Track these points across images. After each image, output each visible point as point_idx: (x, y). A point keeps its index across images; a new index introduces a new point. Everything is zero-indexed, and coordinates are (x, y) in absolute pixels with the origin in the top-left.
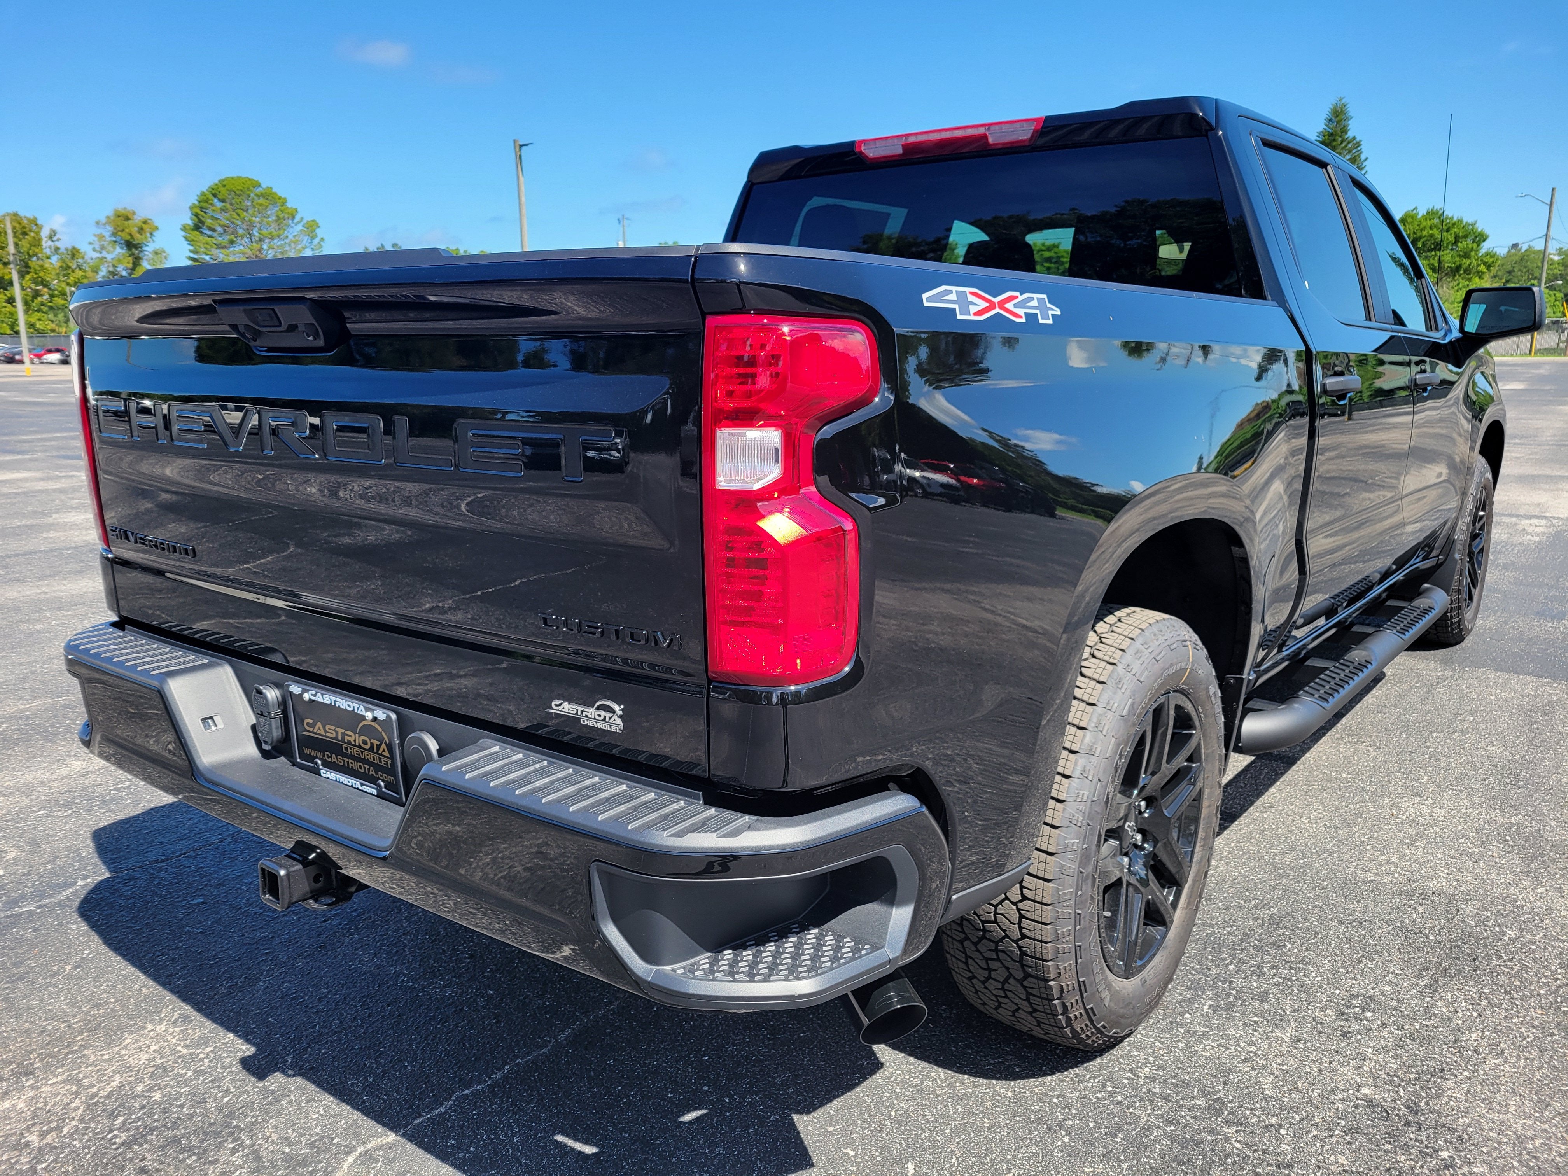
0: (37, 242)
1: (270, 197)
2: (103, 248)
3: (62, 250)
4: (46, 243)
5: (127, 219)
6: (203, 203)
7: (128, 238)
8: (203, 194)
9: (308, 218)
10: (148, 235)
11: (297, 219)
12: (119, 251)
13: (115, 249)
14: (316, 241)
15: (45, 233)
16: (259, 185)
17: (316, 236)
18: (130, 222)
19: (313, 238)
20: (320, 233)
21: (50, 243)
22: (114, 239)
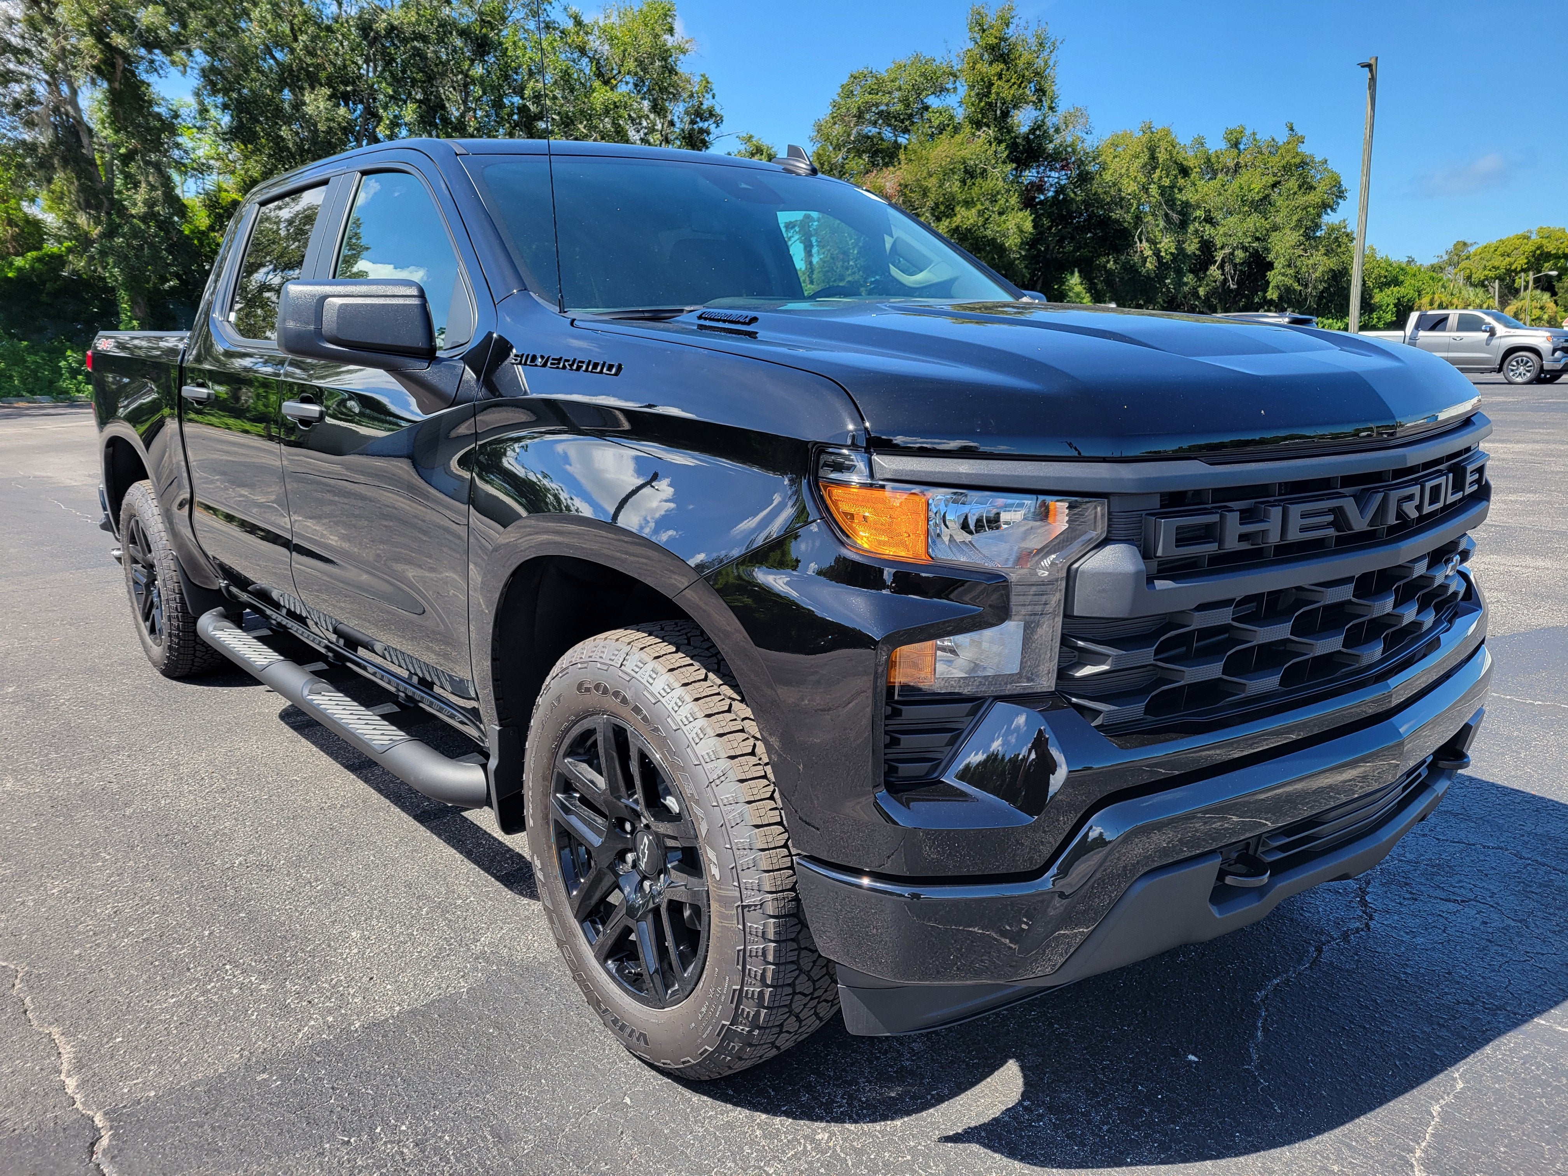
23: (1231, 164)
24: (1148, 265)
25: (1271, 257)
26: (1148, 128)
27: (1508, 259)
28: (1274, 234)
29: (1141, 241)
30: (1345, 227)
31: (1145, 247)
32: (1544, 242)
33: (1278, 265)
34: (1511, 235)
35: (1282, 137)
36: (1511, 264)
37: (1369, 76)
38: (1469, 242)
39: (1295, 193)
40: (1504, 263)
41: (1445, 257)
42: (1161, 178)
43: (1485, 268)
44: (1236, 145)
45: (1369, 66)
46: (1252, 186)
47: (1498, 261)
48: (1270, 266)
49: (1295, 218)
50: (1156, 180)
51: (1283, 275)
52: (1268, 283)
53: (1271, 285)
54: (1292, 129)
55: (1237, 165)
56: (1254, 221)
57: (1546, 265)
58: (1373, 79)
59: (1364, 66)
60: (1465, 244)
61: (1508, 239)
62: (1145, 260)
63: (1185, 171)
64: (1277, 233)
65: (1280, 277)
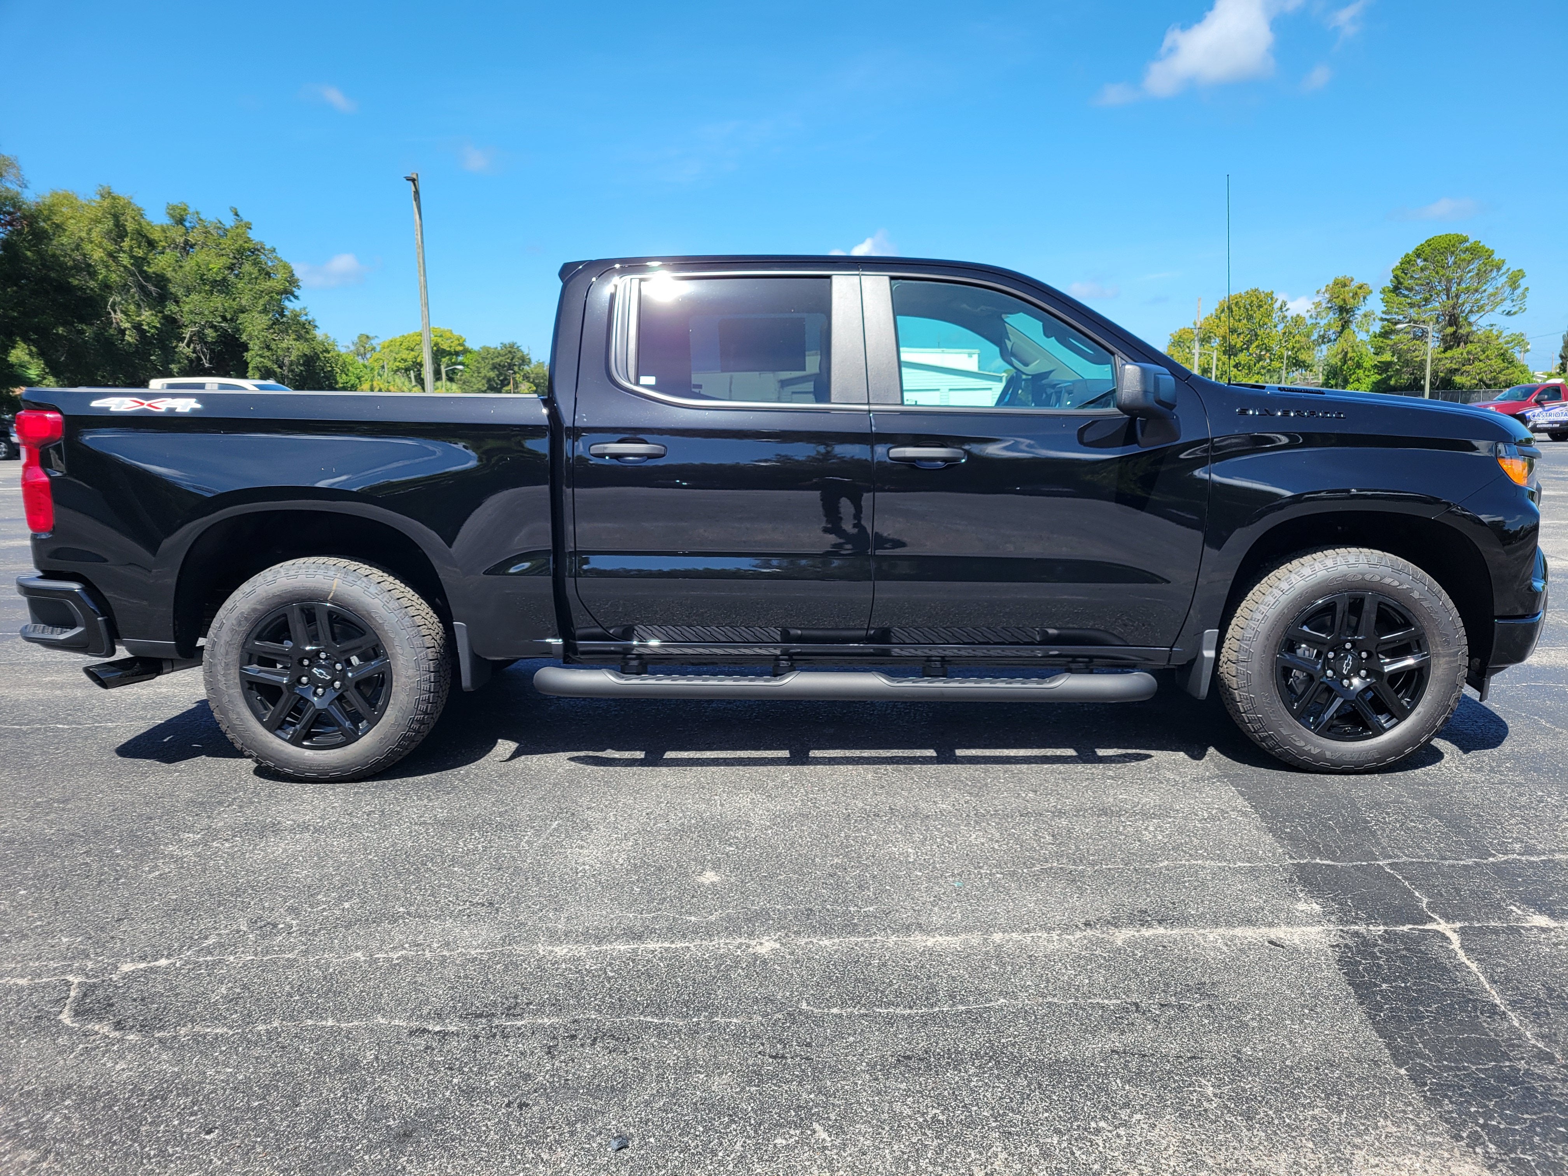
0: (1269, 315)
1: (1475, 251)
2: (1318, 314)
3: (1289, 318)
4: (1276, 316)
5: (1345, 285)
6: (1407, 263)
7: (1341, 303)
8: (1407, 255)
9: (1515, 268)
10: (1362, 299)
11: (1504, 269)
12: (1332, 316)
13: (1328, 314)
14: (1519, 291)
15: (1277, 305)
16: (1466, 241)
17: (1519, 286)
18: (1347, 288)
19: (1515, 289)
20: (1524, 283)
21: (1279, 313)
22: (1330, 305)
23: (180, 240)
24: (127, 338)
25: (244, 338)
26: (107, 194)
27: (413, 353)
28: (242, 316)
29: (115, 311)
30: (306, 315)
31: (118, 317)
32: (439, 340)
33: (255, 346)
34: (411, 332)
35: (229, 221)
36: (416, 358)
37: (413, 189)
38: (371, 335)
39: (256, 278)
40: (410, 356)
41: (352, 348)
42: (131, 248)
43: (395, 359)
44: (180, 221)
45: (413, 180)
46: (211, 266)
47: (405, 354)
48: (245, 347)
49: (261, 302)
50: (126, 248)
51: (261, 356)
52: (246, 364)
53: (250, 366)
54: (236, 214)
55: (186, 242)
56: (218, 301)
57: (443, 360)
58: (417, 192)
59: (408, 179)
60: (368, 337)
61: (409, 336)
62: (123, 332)
63: (151, 244)
64: (245, 315)
65: (258, 359)
